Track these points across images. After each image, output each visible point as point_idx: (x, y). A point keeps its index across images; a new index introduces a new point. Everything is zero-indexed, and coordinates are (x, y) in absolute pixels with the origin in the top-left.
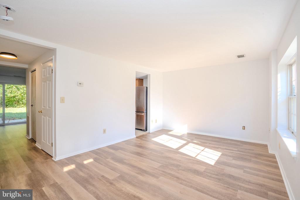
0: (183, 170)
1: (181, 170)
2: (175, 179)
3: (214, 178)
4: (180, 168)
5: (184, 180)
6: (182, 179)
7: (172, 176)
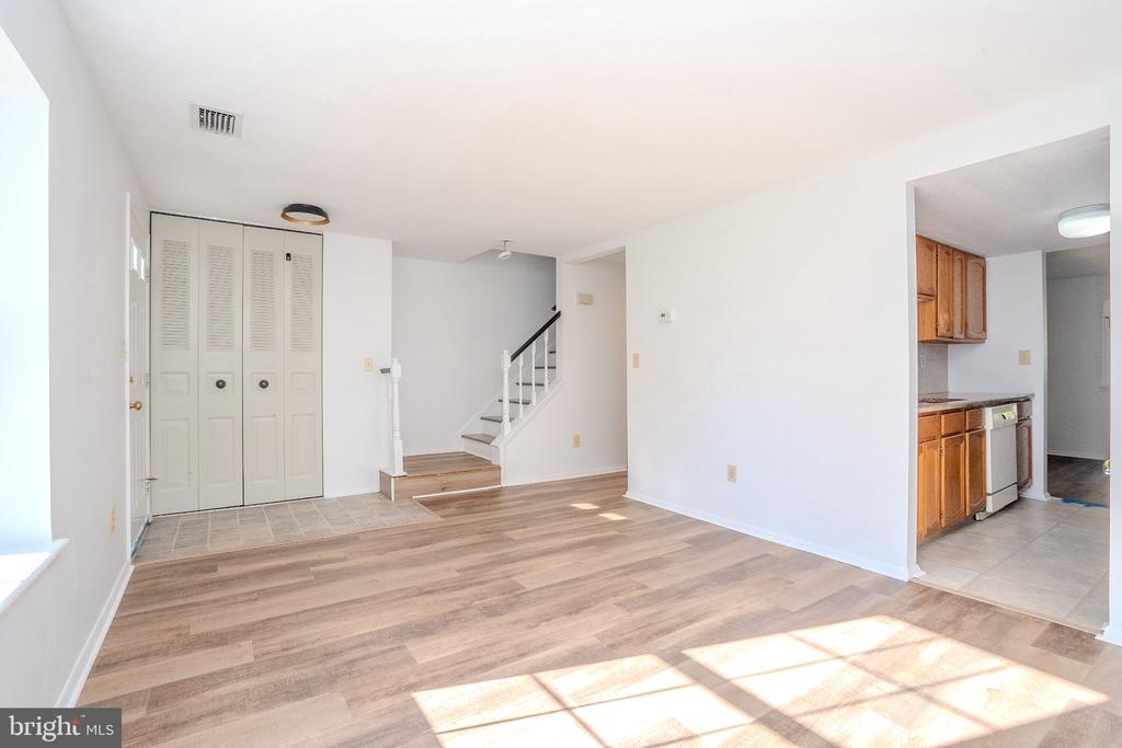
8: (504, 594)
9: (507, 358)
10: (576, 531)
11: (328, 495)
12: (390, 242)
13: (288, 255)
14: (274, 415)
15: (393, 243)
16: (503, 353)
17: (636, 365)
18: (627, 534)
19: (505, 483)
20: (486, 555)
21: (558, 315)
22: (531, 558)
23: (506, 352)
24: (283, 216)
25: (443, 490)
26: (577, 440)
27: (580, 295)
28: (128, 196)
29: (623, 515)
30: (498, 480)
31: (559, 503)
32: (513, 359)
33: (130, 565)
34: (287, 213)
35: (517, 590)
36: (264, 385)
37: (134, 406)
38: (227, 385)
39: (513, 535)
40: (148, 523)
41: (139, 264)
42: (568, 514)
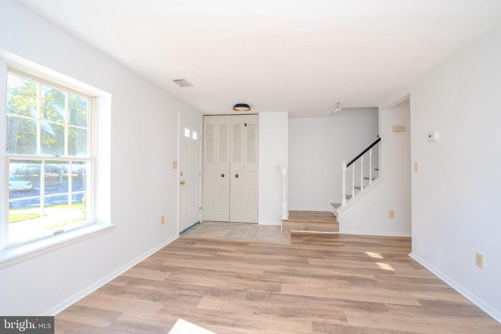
0: (239, 290)
1: (242, 291)
2: (243, 276)
3: (188, 290)
4: (245, 294)
5: (231, 276)
6: (234, 277)
7: (249, 278)
8: (268, 291)
9: (345, 165)
10: (349, 269)
11: (259, 223)
12: (287, 113)
13: (245, 124)
14: (240, 188)
15: (289, 113)
16: (342, 162)
17: (416, 170)
18: (379, 281)
20: (285, 267)
21: (379, 140)
22: (304, 276)
23: (344, 161)
24: (234, 109)
25: (306, 230)
26: (392, 214)
27: (394, 127)
28: (179, 113)
29: (393, 267)
30: (338, 229)
31: (359, 249)
32: (348, 166)
33: (177, 236)
34: (235, 108)
35: (276, 291)
36: (237, 176)
37: (182, 183)
38: (225, 176)
39: (312, 261)
40: (199, 223)
41: (191, 134)
42: (359, 257)
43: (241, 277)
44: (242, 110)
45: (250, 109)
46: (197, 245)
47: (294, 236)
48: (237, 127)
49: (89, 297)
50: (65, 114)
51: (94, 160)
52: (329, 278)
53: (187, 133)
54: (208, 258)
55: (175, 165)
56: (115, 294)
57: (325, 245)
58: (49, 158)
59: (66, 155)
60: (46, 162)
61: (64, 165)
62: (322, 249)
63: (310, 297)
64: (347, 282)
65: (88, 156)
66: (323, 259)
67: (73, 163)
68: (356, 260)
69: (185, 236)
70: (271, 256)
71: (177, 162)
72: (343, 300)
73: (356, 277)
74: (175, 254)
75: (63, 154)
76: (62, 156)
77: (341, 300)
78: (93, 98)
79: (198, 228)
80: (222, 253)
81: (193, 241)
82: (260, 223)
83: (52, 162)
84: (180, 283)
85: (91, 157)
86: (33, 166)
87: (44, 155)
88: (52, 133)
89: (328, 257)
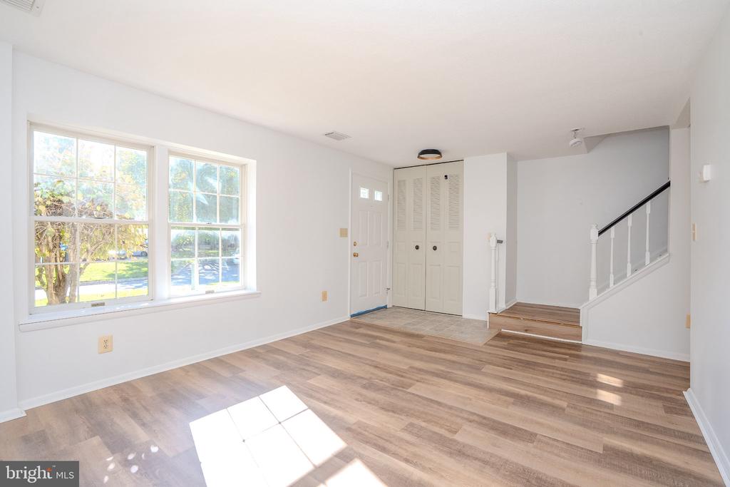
0: (362, 378)
1: (365, 379)
2: (381, 366)
3: (313, 366)
4: (365, 382)
8: (393, 385)
9: (595, 232)
10: (538, 387)
12: (506, 154)
13: (446, 176)
14: (439, 265)
15: (508, 154)
16: (591, 228)
18: (569, 410)
19: (585, 341)
20: (443, 368)
21: (668, 185)
23: (593, 227)
24: (419, 157)
25: (526, 331)
28: (350, 170)
30: (579, 337)
32: (600, 233)
33: (348, 318)
34: (422, 156)
35: (403, 387)
36: (435, 248)
37: (355, 255)
38: (420, 248)
39: (488, 369)
40: (385, 307)
41: (372, 195)
42: (573, 377)
43: (376, 367)
44: (431, 158)
45: (441, 156)
46: (362, 331)
47: (500, 336)
48: (435, 181)
49: (230, 355)
50: (217, 184)
51: (244, 227)
52: (490, 390)
53: (364, 193)
54: (361, 344)
55: (344, 233)
56: (250, 357)
57: (533, 354)
58: (204, 225)
59: (218, 223)
60: (200, 229)
61: (215, 231)
62: (519, 357)
63: (437, 402)
64: (512, 400)
65: (239, 223)
66: (511, 369)
67: (223, 229)
68: (564, 380)
69: (357, 320)
70: (437, 354)
71: (346, 229)
72: (478, 415)
73: (535, 398)
74: (330, 335)
75: (216, 222)
76: (213, 223)
77: (475, 414)
78: (243, 166)
79: (379, 314)
80: (381, 342)
81: (359, 326)
82: (465, 316)
83: (202, 229)
84: (311, 360)
85: (242, 225)
86: (189, 232)
87: (199, 222)
88: (206, 202)
89: (521, 368)
